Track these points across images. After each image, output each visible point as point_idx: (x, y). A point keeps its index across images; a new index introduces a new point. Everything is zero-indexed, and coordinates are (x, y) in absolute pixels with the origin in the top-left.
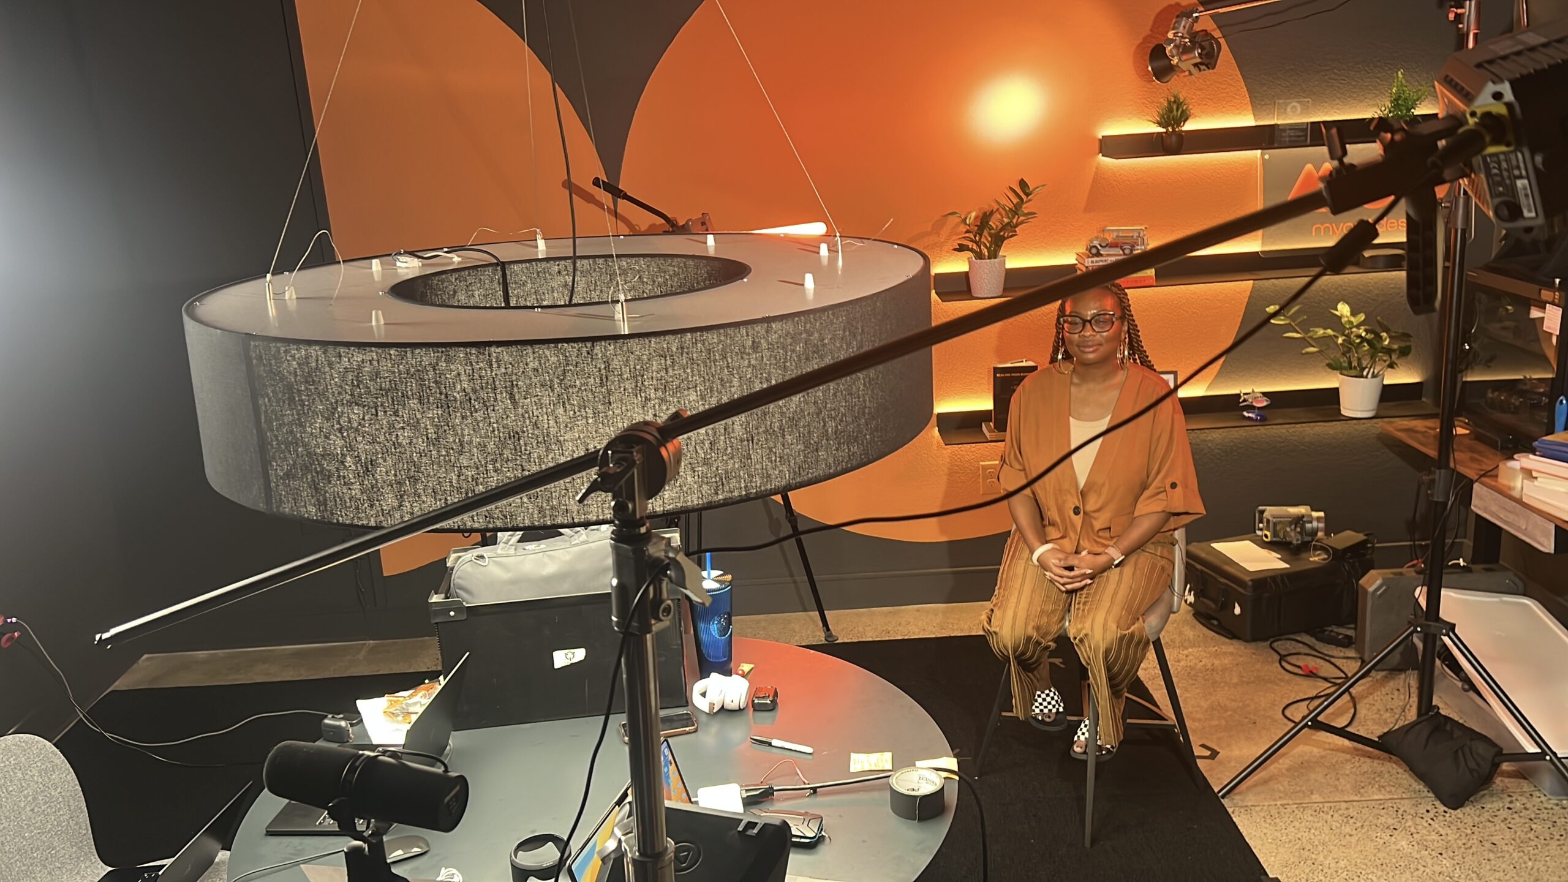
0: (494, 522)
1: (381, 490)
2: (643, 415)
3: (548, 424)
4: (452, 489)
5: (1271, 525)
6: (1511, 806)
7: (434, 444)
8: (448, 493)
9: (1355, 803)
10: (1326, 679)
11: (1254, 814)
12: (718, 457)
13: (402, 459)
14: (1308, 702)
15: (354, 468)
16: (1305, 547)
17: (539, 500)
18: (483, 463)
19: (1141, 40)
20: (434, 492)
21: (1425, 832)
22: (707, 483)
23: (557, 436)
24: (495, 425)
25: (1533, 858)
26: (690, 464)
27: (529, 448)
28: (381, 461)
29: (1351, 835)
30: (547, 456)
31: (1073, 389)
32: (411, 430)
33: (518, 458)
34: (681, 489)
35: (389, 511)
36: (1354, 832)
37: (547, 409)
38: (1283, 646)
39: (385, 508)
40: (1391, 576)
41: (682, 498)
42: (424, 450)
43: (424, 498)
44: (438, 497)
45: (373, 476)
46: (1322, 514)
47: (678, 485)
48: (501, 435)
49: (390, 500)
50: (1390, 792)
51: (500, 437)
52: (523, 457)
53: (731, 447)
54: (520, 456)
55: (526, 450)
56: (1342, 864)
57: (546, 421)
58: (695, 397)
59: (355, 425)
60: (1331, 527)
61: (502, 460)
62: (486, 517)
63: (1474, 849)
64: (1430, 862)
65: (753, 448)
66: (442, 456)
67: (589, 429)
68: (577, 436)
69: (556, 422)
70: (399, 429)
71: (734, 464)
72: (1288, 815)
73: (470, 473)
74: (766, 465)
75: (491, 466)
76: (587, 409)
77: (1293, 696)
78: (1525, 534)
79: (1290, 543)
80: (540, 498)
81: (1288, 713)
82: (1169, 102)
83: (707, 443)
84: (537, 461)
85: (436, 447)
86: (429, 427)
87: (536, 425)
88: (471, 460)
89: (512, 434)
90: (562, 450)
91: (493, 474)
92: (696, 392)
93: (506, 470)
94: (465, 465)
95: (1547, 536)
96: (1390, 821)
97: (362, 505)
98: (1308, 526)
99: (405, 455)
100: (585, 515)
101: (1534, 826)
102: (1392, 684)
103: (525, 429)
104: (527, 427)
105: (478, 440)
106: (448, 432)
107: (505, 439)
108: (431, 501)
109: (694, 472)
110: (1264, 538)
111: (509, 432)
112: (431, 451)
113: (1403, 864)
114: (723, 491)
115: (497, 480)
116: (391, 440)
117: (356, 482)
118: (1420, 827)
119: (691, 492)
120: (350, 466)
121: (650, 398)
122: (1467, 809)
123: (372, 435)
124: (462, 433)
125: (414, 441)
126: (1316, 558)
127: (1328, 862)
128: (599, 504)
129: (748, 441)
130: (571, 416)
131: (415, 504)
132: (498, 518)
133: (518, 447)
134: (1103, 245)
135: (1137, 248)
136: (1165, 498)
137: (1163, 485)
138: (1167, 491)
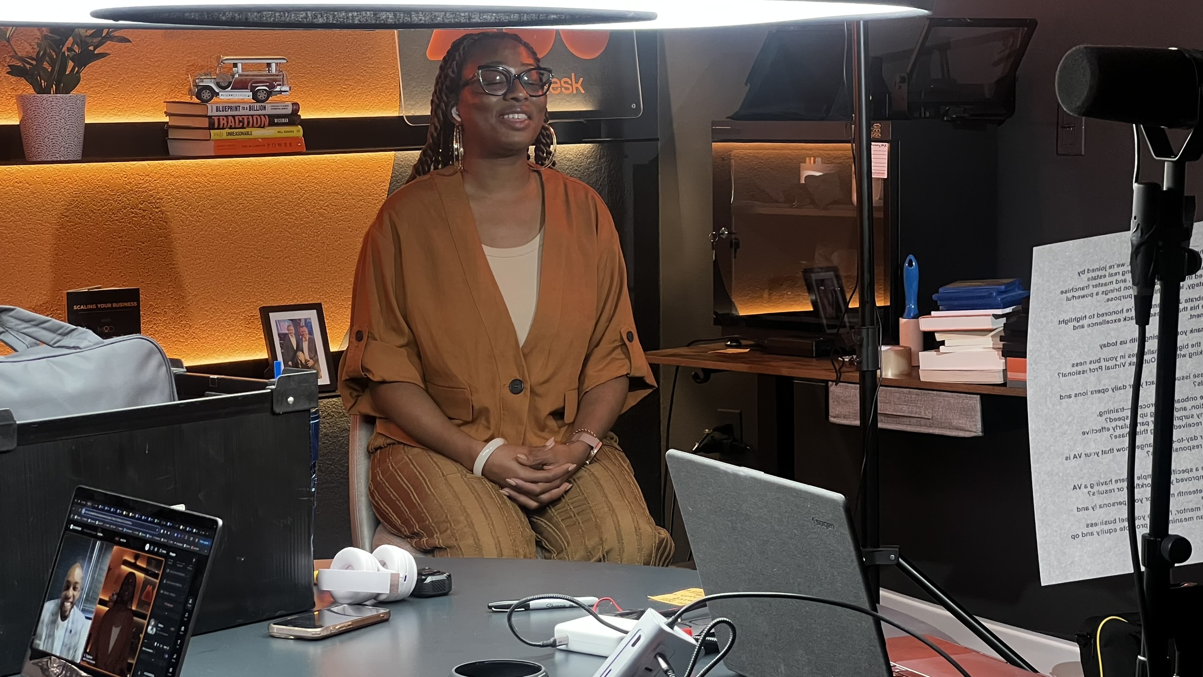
31: (473, 204)
78: (931, 426)
95: (971, 418)
134: (223, 85)
135: (278, 89)
136: (623, 356)
137: (619, 337)
138: (625, 344)
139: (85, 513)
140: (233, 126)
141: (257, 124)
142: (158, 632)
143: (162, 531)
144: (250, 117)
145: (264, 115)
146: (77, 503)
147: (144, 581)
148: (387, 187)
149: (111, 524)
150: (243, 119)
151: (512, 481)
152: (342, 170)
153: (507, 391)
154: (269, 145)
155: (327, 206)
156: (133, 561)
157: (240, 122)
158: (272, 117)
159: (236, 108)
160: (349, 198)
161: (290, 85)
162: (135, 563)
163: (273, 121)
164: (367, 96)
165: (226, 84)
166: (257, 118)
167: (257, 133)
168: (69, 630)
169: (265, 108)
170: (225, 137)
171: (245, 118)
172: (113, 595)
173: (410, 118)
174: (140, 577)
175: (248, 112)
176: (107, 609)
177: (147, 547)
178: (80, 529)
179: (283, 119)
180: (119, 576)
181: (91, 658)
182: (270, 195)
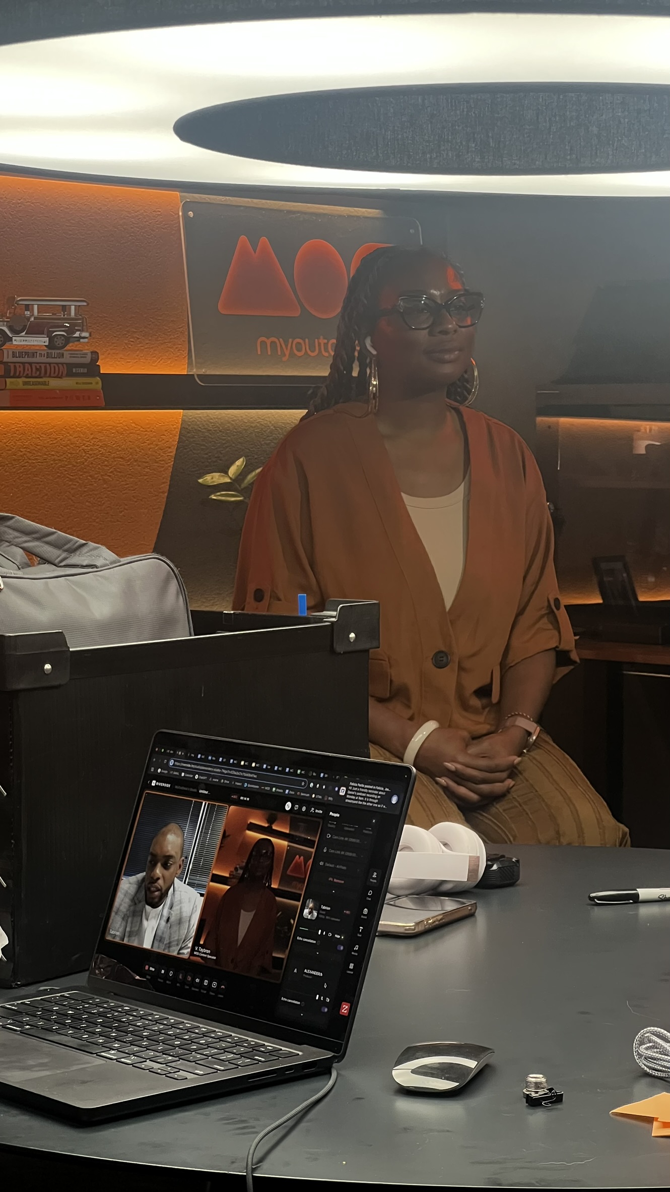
31: (387, 445)
134: (18, 329)
135: (77, 334)
136: (550, 626)
137: (546, 604)
138: (553, 612)
139: (174, 765)
140: (30, 375)
141: (55, 373)
142: (321, 916)
143: (312, 785)
144: (48, 365)
145: (62, 364)
146: (159, 752)
147: (288, 851)
148: (173, 454)
149: (220, 778)
150: (40, 366)
151: (451, 766)
152: (128, 432)
153: (429, 665)
154: (67, 397)
155: (112, 472)
156: (266, 825)
157: (37, 369)
158: (70, 366)
159: (33, 355)
160: (135, 464)
161: (90, 330)
162: (270, 827)
163: (71, 370)
164: (154, 351)
165: (21, 328)
166: (55, 367)
167: (55, 383)
168: (165, 918)
169: (63, 355)
170: (21, 386)
171: (43, 366)
172: (236, 869)
173: (202, 377)
174: (280, 846)
175: (44, 360)
176: (229, 887)
177: (288, 806)
178: (168, 786)
179: (82, 369)
180: (244, 844)
181: (209, 951)
182: (53, 457)
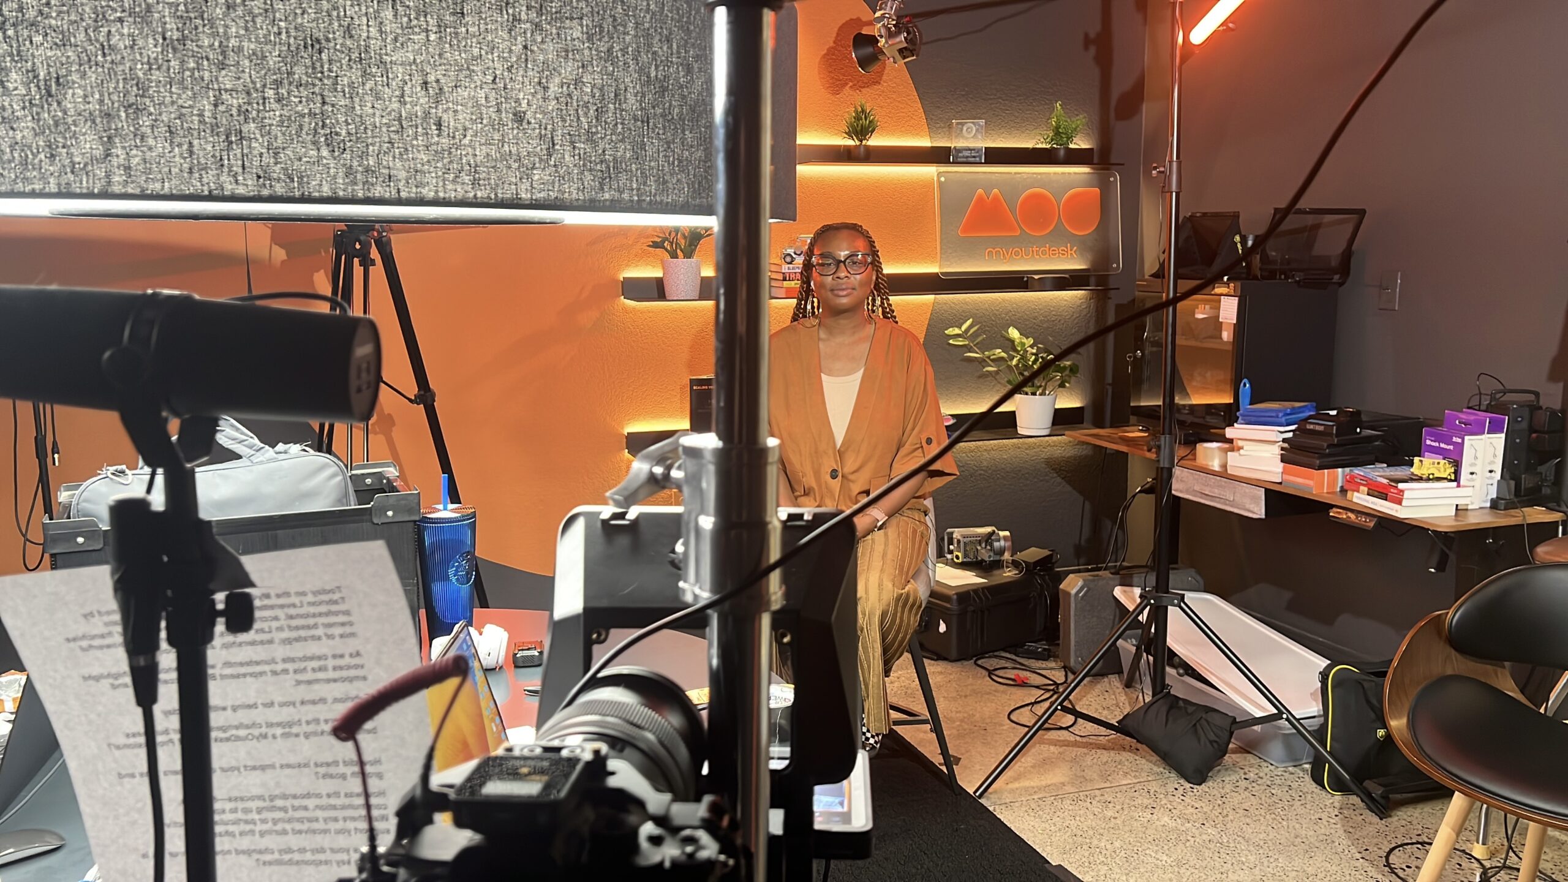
0: (271, 186)
1: (73, 128)
2: (509, 43)
3: (368, 31)
4: (202, 127)
5: (962, 544)
6: (1247, 777)
7: (175, 50)
8: (195, 133)
9: (1108, 790)
10: (1037, 687)
11: (1016, 809)
12: (606, 135)
13: (116, 74)
14: (1030, 707)
15: (24, 92)
16: (997, 565)
17: (347, 155)
18: (258, 85)
19: (825, 51)
20: (171, 132)
21: (1180, 807)
22: (590, 170)
23: (380, 55)
24: (282, 24)
25: (1285, 818)
26: (570, 135)
27: (335, 69)
28: (75, 77)
29: (1115, 818)
30: (364, 84)
31: (821, 345)
32: (135, 22)
33: (317, 82)
34: (556, 171)
35: (86, 165)
36: (1117, 815)
37: (367, 7)
38: (991, 663)
39: (77, 160)
40: (1091, 578)
41: (557, 184)
42: (156, 59)
43: (151, 142)
44: (177, 140)
45: (59, 103)
46: (1007, 533)
47: (552, 163)
48: (292, 40)
49: (88, 146)
50: (1135, 777)
51: (289, 45)
52: (326, 81)
53: (622, 124)
54: (321, 80)
55: (330, 70)
56: (1117, 844)
57: (365, 27)
58: (579, 35)
59: (31, 14)
60: (1017, 546)
61: (290, 83)
62: (259, 177)
63: (1231, 817)
64: (1197, 833)
65: (648, 134)
66: (188, 69)
67: (430, 50)
68: (412, 58)
69: (381, 32)
70: (114, 21)
71: (624, 151)
72: (1048, 806)
73: (235, 101)
74: (663, 166)
75: (271, 92)
76: (429, 17)
77: (1013, 704)
78: (1232, 506)
79: (983, 561)
80: (348, 151)
81: (1013, 717)
82: (856, 111)
83: (593, 108)
84: (347, 90)
85: (178, 55)
86: (167, 19)
87: (348, 32)
88: (239, 78)
89: (310, 42)
90: (387, 77)
91: (274, 106)
92: (582, 25)
93: (297, 100)
94: (228, 86)
95: (1258, 504)
96: (1146, 802)
97: (34, 156)
98: (996, 544)
99: (121, 68)
100: (417, 187)
101: (1273, 791)
102: (1099, 686)
103: (331, 36)
104: (334, 33)
105: (252, 46)
106: (201, 29)
107: (297, 49)
108: (164, 148)
109: (574, 148)
110: (955, 560)
111: (305, 38)
112: (168, 61)
113: (1173, 838)
114: (611, 187)
115: (281, 116)
116: (97, 40)
117: (26, 116)
118: (1174, 803)
119: (569, 180)
120: (16, 89)
121: (520, 20)
122: (1210, 783)
123: (62, 32)
124: (225, 33)
125: (140, 43)
126: (1009, 574)
127: (1103, 844)
128: (440, 173)
129: (643, 122)
130: (405, 25)
131: (134, 152)
132: (279, 180)
133: (318, 65)
136: (921, 455)
138: (923, 447)
164: (916, 259)
173: (944, 274)
